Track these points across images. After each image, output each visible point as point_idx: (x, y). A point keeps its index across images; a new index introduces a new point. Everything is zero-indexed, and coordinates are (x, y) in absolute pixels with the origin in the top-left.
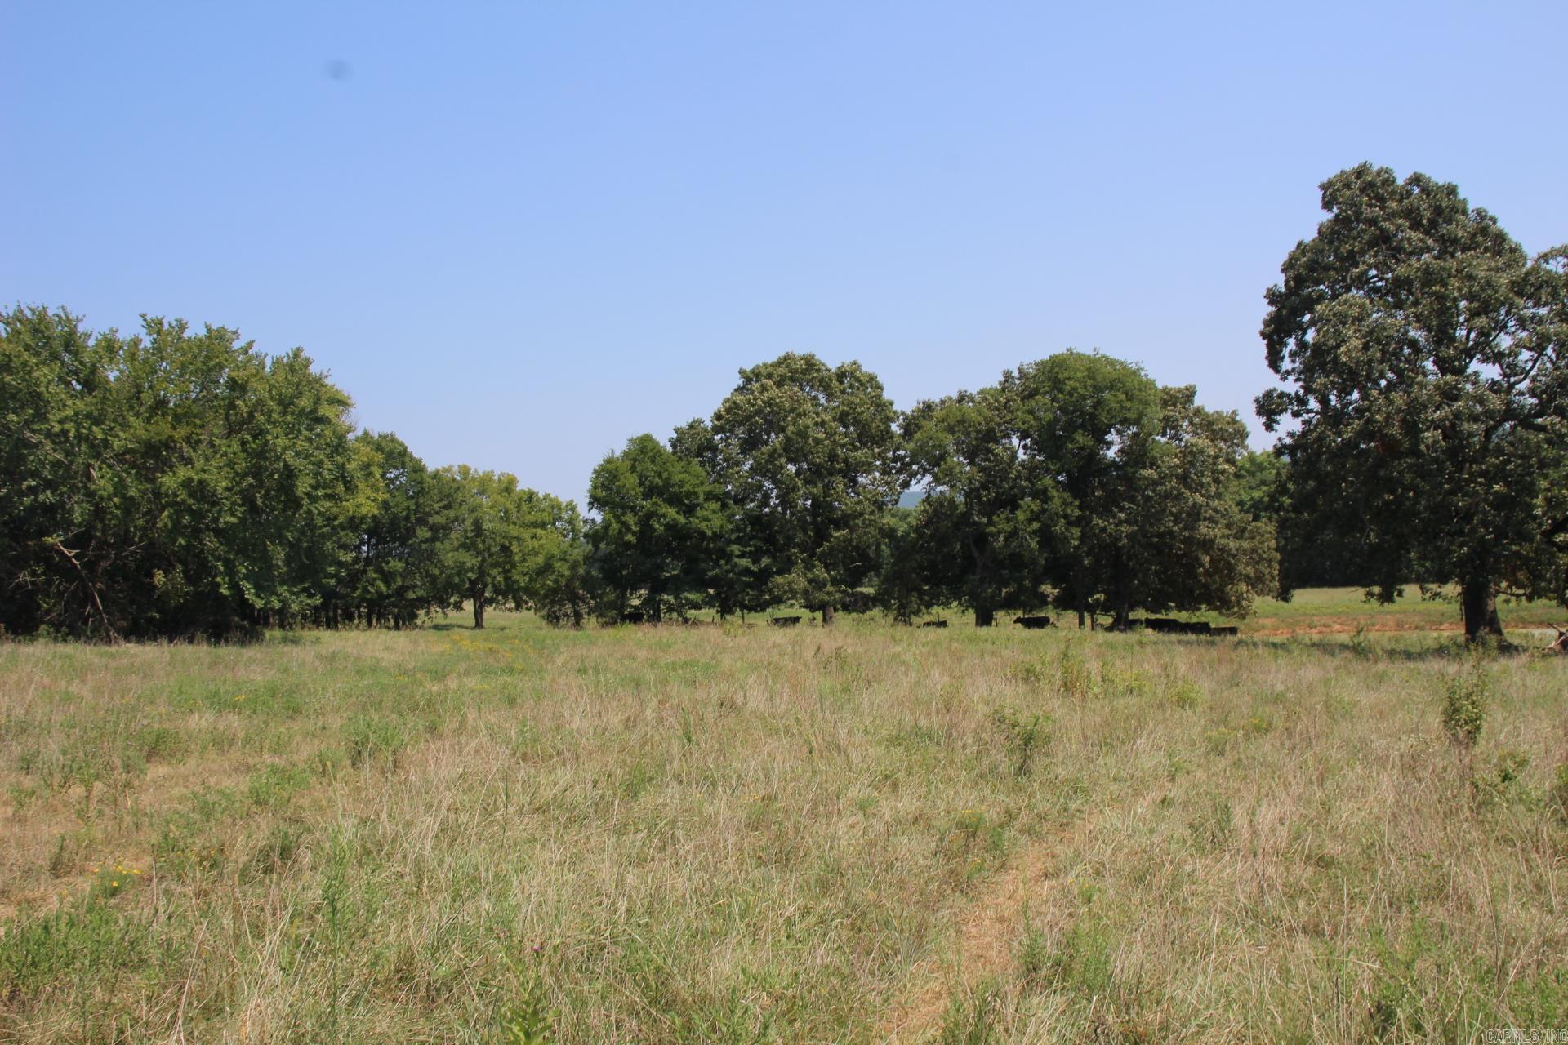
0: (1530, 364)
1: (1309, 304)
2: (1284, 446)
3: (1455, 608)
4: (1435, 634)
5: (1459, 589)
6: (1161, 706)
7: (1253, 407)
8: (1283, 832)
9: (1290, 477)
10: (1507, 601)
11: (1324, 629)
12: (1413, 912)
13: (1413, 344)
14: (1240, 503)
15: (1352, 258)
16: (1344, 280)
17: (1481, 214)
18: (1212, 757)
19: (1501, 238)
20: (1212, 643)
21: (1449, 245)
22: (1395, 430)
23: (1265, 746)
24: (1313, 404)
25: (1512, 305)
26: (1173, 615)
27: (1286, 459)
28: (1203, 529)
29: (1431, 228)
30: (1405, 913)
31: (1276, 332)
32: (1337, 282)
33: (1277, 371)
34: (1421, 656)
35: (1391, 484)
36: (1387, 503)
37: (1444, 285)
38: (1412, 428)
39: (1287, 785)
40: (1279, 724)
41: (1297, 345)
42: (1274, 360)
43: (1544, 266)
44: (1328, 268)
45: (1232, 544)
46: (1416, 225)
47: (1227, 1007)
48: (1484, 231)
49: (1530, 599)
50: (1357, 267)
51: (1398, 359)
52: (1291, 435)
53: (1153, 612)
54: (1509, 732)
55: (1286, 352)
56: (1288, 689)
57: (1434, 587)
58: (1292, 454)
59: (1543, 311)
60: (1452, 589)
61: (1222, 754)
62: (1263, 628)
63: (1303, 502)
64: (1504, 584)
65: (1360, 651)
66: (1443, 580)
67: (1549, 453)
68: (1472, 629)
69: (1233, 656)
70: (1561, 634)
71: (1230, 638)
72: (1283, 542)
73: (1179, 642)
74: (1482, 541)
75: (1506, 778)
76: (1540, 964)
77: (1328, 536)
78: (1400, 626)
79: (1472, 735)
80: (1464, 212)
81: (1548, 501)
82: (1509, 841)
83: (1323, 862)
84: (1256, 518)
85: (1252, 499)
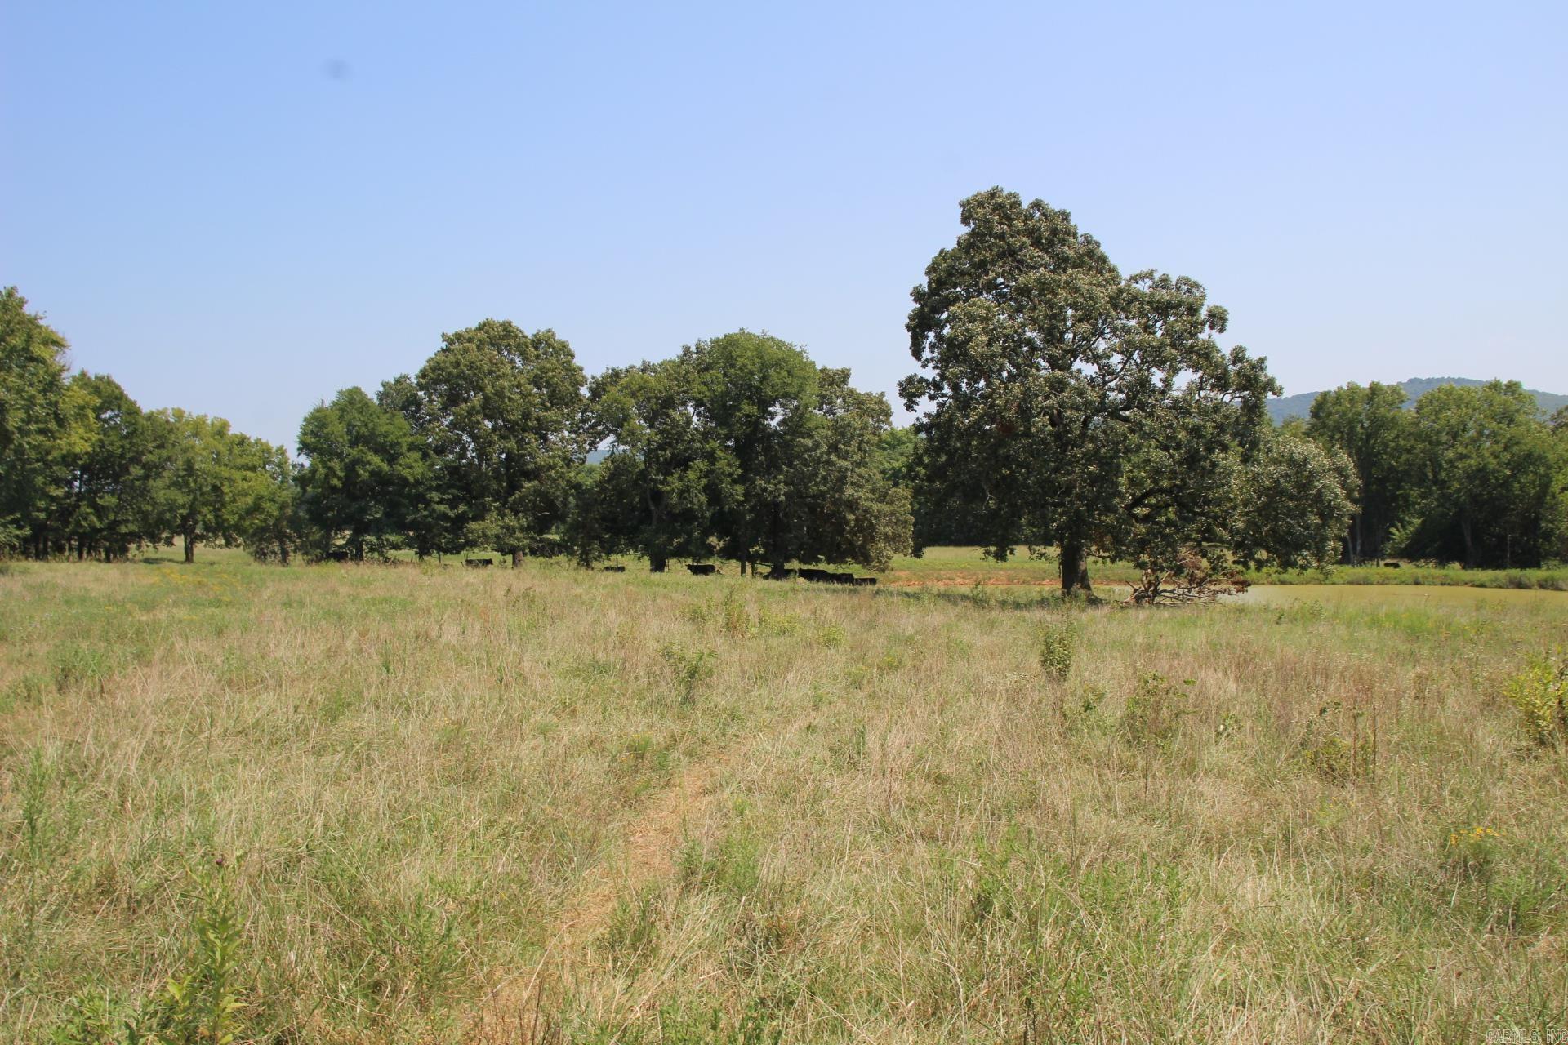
0: (1120, 366)
1: (947, 303)
2: (922, 424)
3: (1055, 567)
4: (1038, 588)
5: (1059, 550)
6: (809, 645)
7: (897, 389)
8: (907, 754)
9: (926, 451)
10: (1096, 562)
11: (947, 581)
12: (1010, 820)
13: (1029, 342)
14: (883, 472)
15: (982, 266)
16: (977, 285)
17: (1088, 240)
18: (851, 690)
19: (1103, 259)
20: (855, 591)
21: (1062, 263)
22: (1012, 414)
23: (895, 681)
24: (947, 390)
25: (1108, 314)
26: (822, 567)
27: (923, 435)
28: (849, 491)
29: (1047, 248)
30: (1004, 820)
31: (919, 325)
32: (971, 286)
33: (918, 357)
34: (1028, 606)
35: (1007, 461)
36: (1004, 477)
37: (1054, 294)
38: (1025, 413)
39: (913, 714)
40: (909, 663)
41: (936, 337)
42: (917, 351)
43: (1134, 285)
44: (963, 274)
45: (875, 507)
46: (1036, 243)
47: (856, 903)
48: (1091, 254)
49: (1113, 560)
50: (987, 275)
51: (1017, 355)
52: (927, 415)
53: (805, 563)
54: (1092, 672)
55: (927, 344)
56: (917, 632)
57: (1041, 549)
58: (928, 432)
59: (1132, 323)
60: (1054, 551)
61: (859, 687)
62: (899, 579)
63: (936, 473)
64: (1094, 548)
65: (979, 602)
66: (1048, 542)
67: (1134, 439)
68: (1067, 585)
69: (872, 603)
70: (1135, 590)
71: (870, 587)
72: (917, 506)
73: (827, 590)
74: (1078, 511)
75: (1088, 708)
76: (1105, 859)
77: (955, 502)
78: (1010, 581)
79: (1063, 674)
80: (1075, 235)
81: (1130, 480)
82: (1086, 760)
83: (940, 779)
84: (896, 485)
85: (893, 468)
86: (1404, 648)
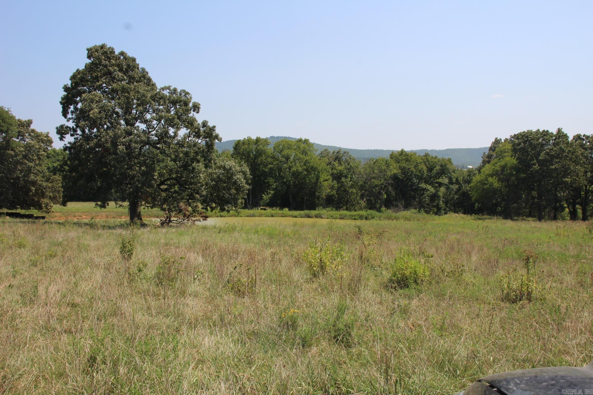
0: (156, 126)
1: (80, 94)
2: (67, 147)
3: (127, 210)
4: (119, 220)
5: (128, 203)
6: (11, 247)
7: (55, 130)
8: (58, 295)
9: (69, 159)
10: (144, 208)
11: (79, 217)
12: (105, 321)
13: (117, 113)
14: (49, 168)
15: (97, 79)
16: (94, 86)
17: (143, 70)
18: (31, 267)
19: (149, 80)
20: (34, 222)
21: (132, 79)
22: (109, 145)
23: (53, 262)
24: (79, 132)
25: (151, 103)
26: (19, 211)
27: (67, 152)
28: (32, 177)
29: (125, 72)
30: (103, 322)
31: (66, 103)
32: (91, 86)
33: (65, 116)
34: (114, 228)
35: (106, 164)
36: (104, 171)
37: (129, 93)
38: (115, 144)
39: (61, 277)
40: (60, 254)
41: (74, 108)
42: (65, 114)
43: (162, 91)
44: (88, 81)
45: (45, 184)
46: (121, 70)
47: (33, 365)
48: (144, 76)
49: (152, 208)
50: (98, 82)
51: (111, 118)
52: (70, 143)
53: (10, 209)
54: (142, 255)
55: (70, 111)
56: (64, 240)
57: (120, 203)
58: (70, 151)
59: (161, 107)
60: (126, 204)
61: (36, 266)
62: (56, 216)
63: (73, 169)
64: (143, 203)
65: (92, 226)
66: (124, 200)
67: (161, 156)
68: (132, 218)
69: (42, 227)
70: (161, 220)
71: (42, 220)
72: (64, 184)
73: (20, 222)
74: (137, 186)
75: (140, 271)
76: (147, 335)
77: (82, 182)
78: (107, 217)
79: (130, 256)
80: (138, 69)
81: (159, 174)
82: (139, 293)
83: (74, 305)
84: (55, 174)
85: (54, 167)
86: (267, 241)
